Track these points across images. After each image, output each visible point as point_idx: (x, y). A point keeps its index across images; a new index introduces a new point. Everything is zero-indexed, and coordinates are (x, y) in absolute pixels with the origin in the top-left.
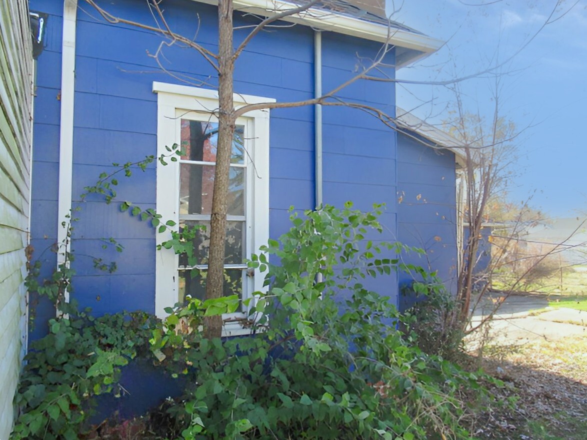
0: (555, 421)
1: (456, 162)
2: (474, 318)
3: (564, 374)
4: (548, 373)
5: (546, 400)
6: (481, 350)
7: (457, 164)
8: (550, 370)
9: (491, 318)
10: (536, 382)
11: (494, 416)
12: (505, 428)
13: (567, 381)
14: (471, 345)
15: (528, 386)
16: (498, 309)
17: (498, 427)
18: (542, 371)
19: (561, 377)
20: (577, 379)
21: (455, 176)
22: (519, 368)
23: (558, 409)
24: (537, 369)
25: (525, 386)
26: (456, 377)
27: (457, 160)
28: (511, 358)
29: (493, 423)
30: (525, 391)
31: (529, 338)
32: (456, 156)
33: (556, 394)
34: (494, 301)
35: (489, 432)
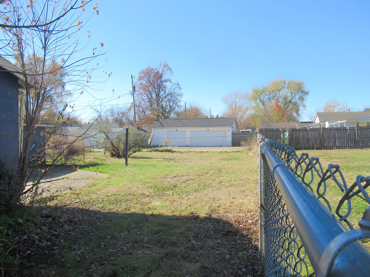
0: (73, 234)
1: (19, 84)
2: (28, 184)
3: (81, 207)
4: (72, 208)
5: (70, 223)
6: (32, 202)
7: (19, 85)
8: (74, 206)
9: (39, 182)
10: (65, 215)
11: (38, 240)
12: (45, 246)
13: (82, 210)
14: (26, 200)
15: (60, 218)
16: (44, 176)
17: (40, 246)
18: (69, 207)
19: (79, 208)
20: (87, 208)
21: (18, 93)
22: (56, 208)
23: (75, 227)
24: (67, 207)
25: (59, 218)
26: (8, 223)
27: (19, 82)
28: (51, 204)
29: (37, 245)
30: (59, 221)
31: (62, 190)
32: (18, 80)
33: (75, 219)
34: (43, 171)
35: (34, 251)
